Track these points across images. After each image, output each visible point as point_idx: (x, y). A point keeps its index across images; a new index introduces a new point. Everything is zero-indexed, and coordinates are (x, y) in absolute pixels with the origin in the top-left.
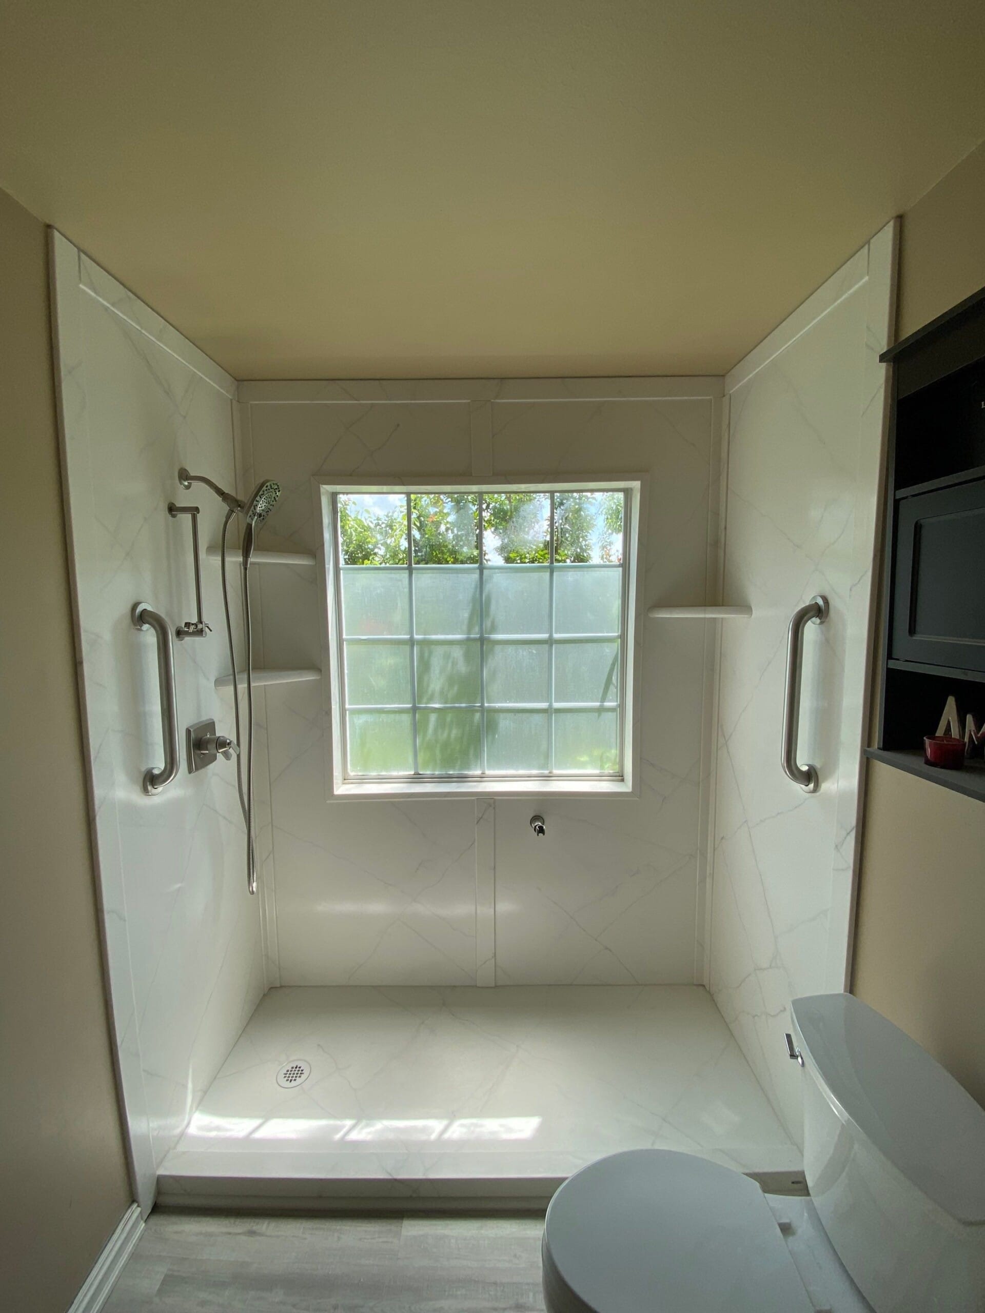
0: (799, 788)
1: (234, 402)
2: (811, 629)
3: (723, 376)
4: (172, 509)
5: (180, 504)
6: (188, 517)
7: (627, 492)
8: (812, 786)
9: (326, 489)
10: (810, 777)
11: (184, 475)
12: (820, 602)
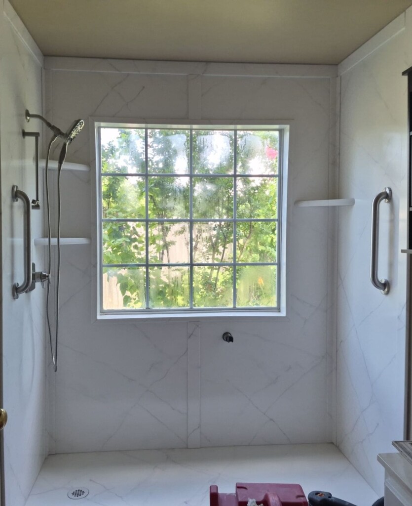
0: (380, 292)
1: (43, 69)
2: (384, 205)
3: (337, 65)
4: (25, 134)
5: (27, 131)
6: (33, 138)
7: (281, 132)
8: (386, 290)
9: (96, 124)
10: (386, 286)
11: (27, 114)
12: (388, 191)
